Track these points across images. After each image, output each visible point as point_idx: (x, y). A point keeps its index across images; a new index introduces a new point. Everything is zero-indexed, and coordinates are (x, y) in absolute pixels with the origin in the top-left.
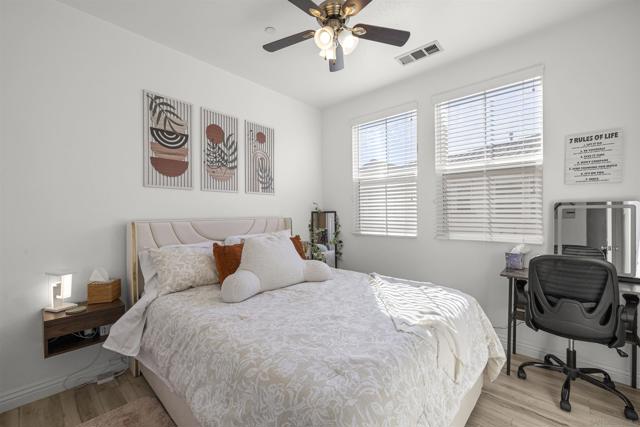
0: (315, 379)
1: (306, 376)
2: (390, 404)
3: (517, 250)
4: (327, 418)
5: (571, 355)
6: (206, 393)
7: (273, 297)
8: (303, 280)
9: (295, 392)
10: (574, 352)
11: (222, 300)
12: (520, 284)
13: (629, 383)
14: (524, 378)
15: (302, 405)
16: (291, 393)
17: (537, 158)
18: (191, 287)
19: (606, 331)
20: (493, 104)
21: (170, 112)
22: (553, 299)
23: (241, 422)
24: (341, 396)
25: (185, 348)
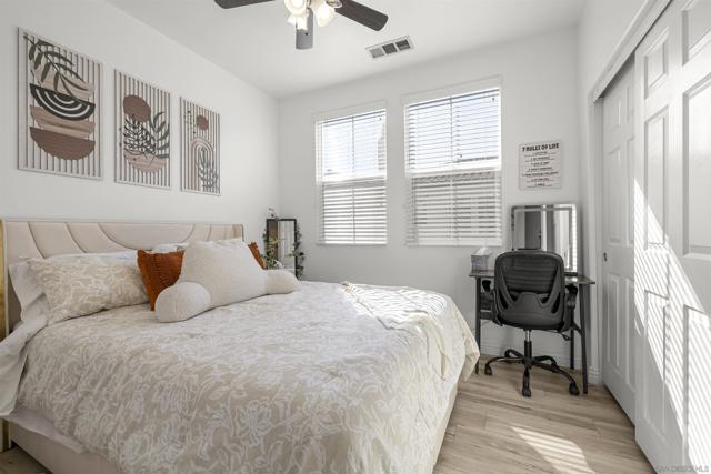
0: (309, 385)
1: (296, 384)
2: (394, 400)
3: (481, 252)
4: (330, 424)
5: (528, 345)
6: (146, 436)
7: (230, 312)
8: (265, 293)
9: (286, 404)
10: (530, 343)
11: (157, 321)
12: (486, 284)
13: (569, 366)
14: (491, 374)
15: (297, 416)
16: (281, 406)
17: (497, 164)
18: (104, 310)
19: (555, 318)
20: (459, 109)
21: (66, 68)
22: (515, 294)
23: (207, 458)
24: (344, 398)
25: (103, 386)
